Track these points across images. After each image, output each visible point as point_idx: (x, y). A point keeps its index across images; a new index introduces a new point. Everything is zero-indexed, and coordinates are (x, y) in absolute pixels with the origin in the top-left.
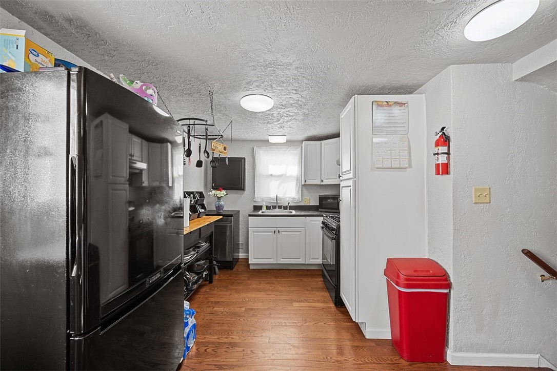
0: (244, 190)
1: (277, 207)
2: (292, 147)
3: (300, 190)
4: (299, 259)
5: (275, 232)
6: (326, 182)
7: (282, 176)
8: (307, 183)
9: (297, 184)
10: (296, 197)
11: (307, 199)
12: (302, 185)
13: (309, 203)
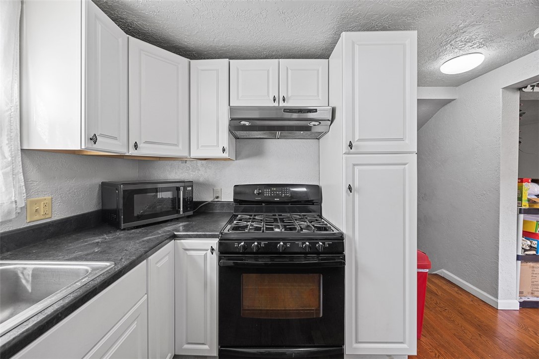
11: (41, 201)
12: (22, 150)
13: (50, 216)
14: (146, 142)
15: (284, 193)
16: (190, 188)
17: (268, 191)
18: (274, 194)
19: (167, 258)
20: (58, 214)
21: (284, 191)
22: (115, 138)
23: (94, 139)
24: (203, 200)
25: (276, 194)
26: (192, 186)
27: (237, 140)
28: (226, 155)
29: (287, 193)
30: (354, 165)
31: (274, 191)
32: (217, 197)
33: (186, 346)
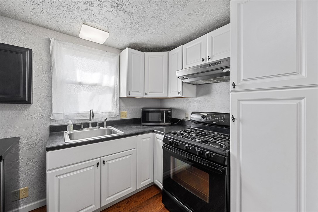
0: (30, 102)
1: (90, 125)
2: (108, 53)
3: (118, 103)
4: (130, 187)
5: (98, 164)
6: (150, 95)
7: (95, 85)
8: (131, 95)
9: (114, 96)
10: (113, 111)
11: (124, 112)
12: (120, 98)
13: (126, 117)
14: (150, 92)
15: (220, 119)
16: (170, 112)
17: (210, 117)
18: (213, 118)
19: (149, 139)
20: (129, 117)
21: (220, 118)
22: (139, 92)
23: (130, 93)
24: (180, 118)
25: (215, 119)
26: (171, 111)
27: (197, 86)
28: (180, 95)
29: (222, 119)
30: (239, 100)
31: (213, 117)
32: (187, 118)
33: (156, 180)
